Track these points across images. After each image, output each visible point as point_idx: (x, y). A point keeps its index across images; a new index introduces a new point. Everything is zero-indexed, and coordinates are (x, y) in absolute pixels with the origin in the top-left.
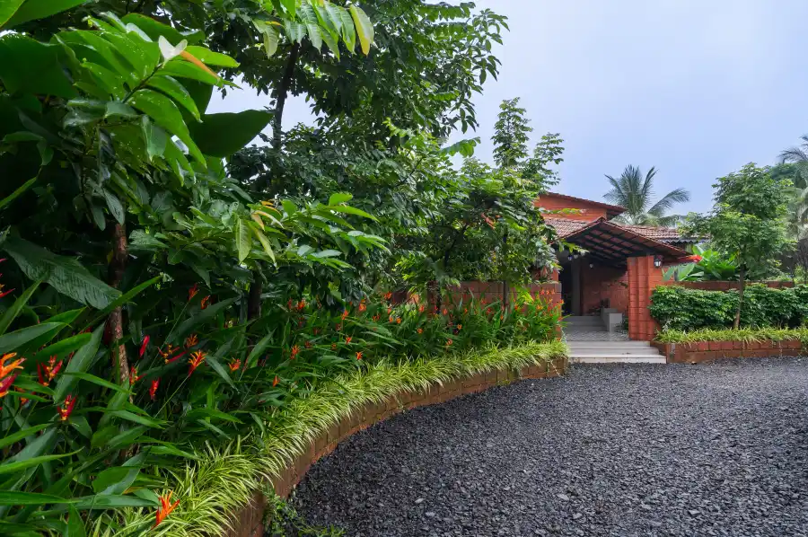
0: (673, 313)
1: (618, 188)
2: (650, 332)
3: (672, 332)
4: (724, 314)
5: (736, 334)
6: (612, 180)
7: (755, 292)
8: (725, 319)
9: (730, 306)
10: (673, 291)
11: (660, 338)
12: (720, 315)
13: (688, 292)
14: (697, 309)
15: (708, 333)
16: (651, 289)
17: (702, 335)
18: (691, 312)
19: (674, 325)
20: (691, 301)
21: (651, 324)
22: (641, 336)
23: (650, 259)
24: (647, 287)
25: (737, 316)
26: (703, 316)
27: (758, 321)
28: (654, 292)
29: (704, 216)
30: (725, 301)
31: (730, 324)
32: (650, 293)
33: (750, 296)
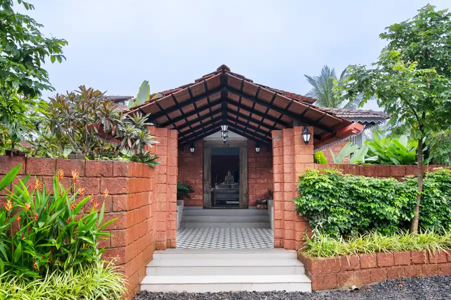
0: (326, 210)
1: (316, 87)
2: (298, 238)
3: (325, 239)
4: (397, 211)
5: (414, 239)
6: (310, 80)
7: (438, 180)
8: (400, 218)
9: (406, 200)
10: (326, 178)
11: (310, 247)
12: (392, 212)
13: (348, 179)
14: (360, 203)
15: (377, 240)
16: (298, 175)
17: (368, 243)
18: (353, 208)
19: (327, 229)
20: (351, 191)
21: (299, 227)
22: (287, 243)
23: (297, 130)
24: (294, 172)
25: (416, 214)
26: (368, 213)
27: (443, 221)
28: (301, 178)
29: (367, 68)
30: (398, 192)
31: (405, 225)
32: (297, 179)
33: (432, 185)
